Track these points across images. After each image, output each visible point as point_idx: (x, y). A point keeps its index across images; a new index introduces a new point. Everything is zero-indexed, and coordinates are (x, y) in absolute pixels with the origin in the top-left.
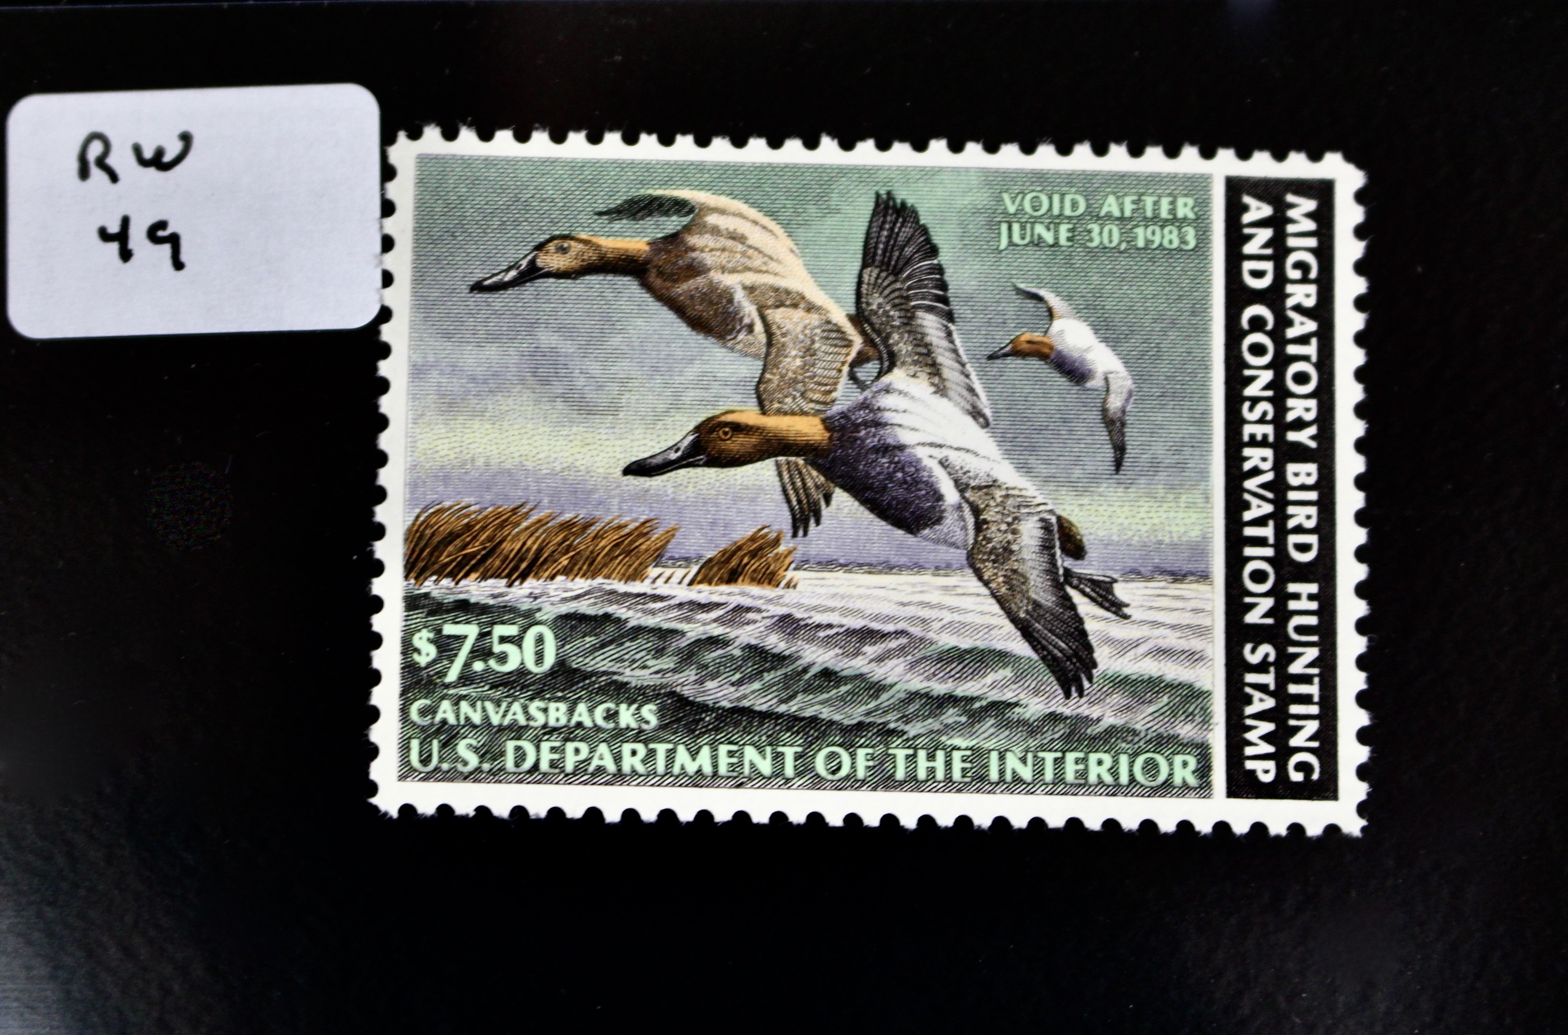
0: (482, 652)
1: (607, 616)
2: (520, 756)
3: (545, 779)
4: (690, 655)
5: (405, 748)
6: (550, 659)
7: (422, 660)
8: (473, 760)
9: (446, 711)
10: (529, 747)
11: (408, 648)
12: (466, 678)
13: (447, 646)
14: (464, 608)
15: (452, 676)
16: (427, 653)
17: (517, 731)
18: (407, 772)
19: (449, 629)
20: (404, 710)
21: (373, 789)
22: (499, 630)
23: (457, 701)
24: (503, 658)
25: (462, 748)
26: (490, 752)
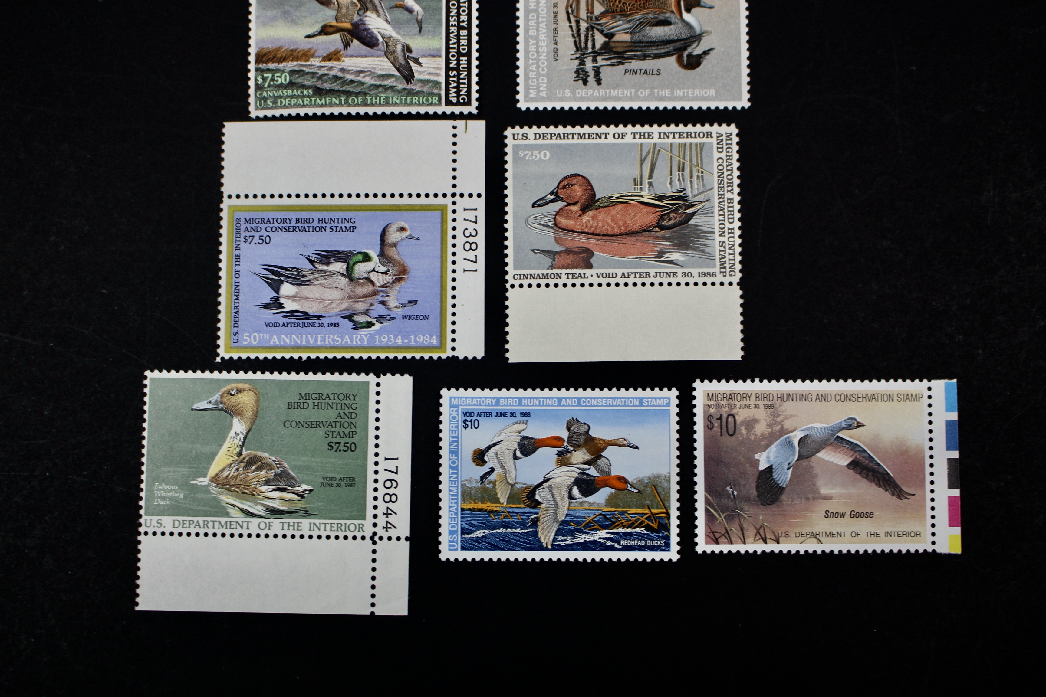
0: (272, 80)
1: (301, 70)
2: (281, 102)
3: (287, 107)
4: (320, 78)
5: (256, 103)
6: (288, 80)
7: (259, 83)
8: (271, 104)
9: (265, 94)
10: (283, 101)
11: (256, 80)
12: (269, 86)
13: (264, 79)
14: (268, 70)
15: (266, 85)
16: (260, 81)
17: (280, 97)
18: (257, 108)
19: (265, 75)
20: (256, 94)
21: (249, 112)
22: (276, 75)
23: (267, 91)
24: (277, 81)
25: (269, 102)
26: (275, 102)
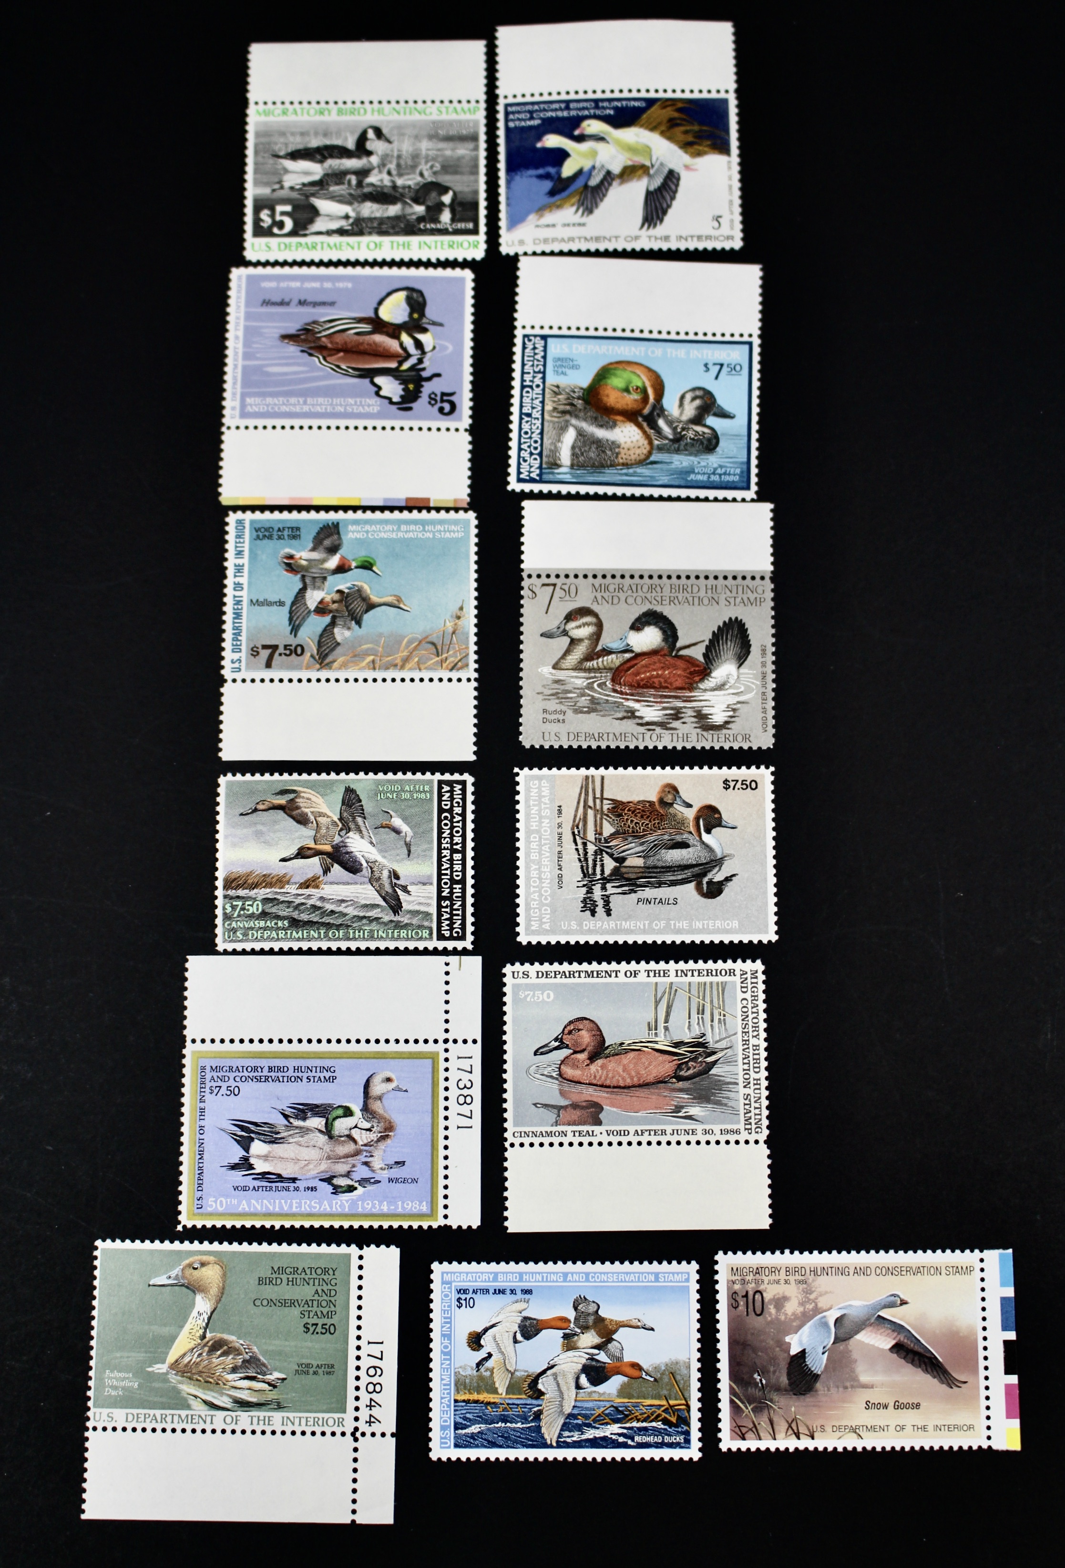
0: (243, 909)
2: (253, 934)
4: (297, 908)
6: (260, 910)
7: (228, 911)
8: (241, 937)
9: (234, 925)
10: (255, 933)
11: (224, 908)
12: (239, 916)
13: (234, 907)
15: (235, 915)
16: (229, 910)
17: (252, 929)
18: (225, 941)
19: (235, 903)
20: (224, 924)
21: (216, 945)
22: (247, 903)
24: (248, 910)
25: (238, 934)
26: (245, 935)
